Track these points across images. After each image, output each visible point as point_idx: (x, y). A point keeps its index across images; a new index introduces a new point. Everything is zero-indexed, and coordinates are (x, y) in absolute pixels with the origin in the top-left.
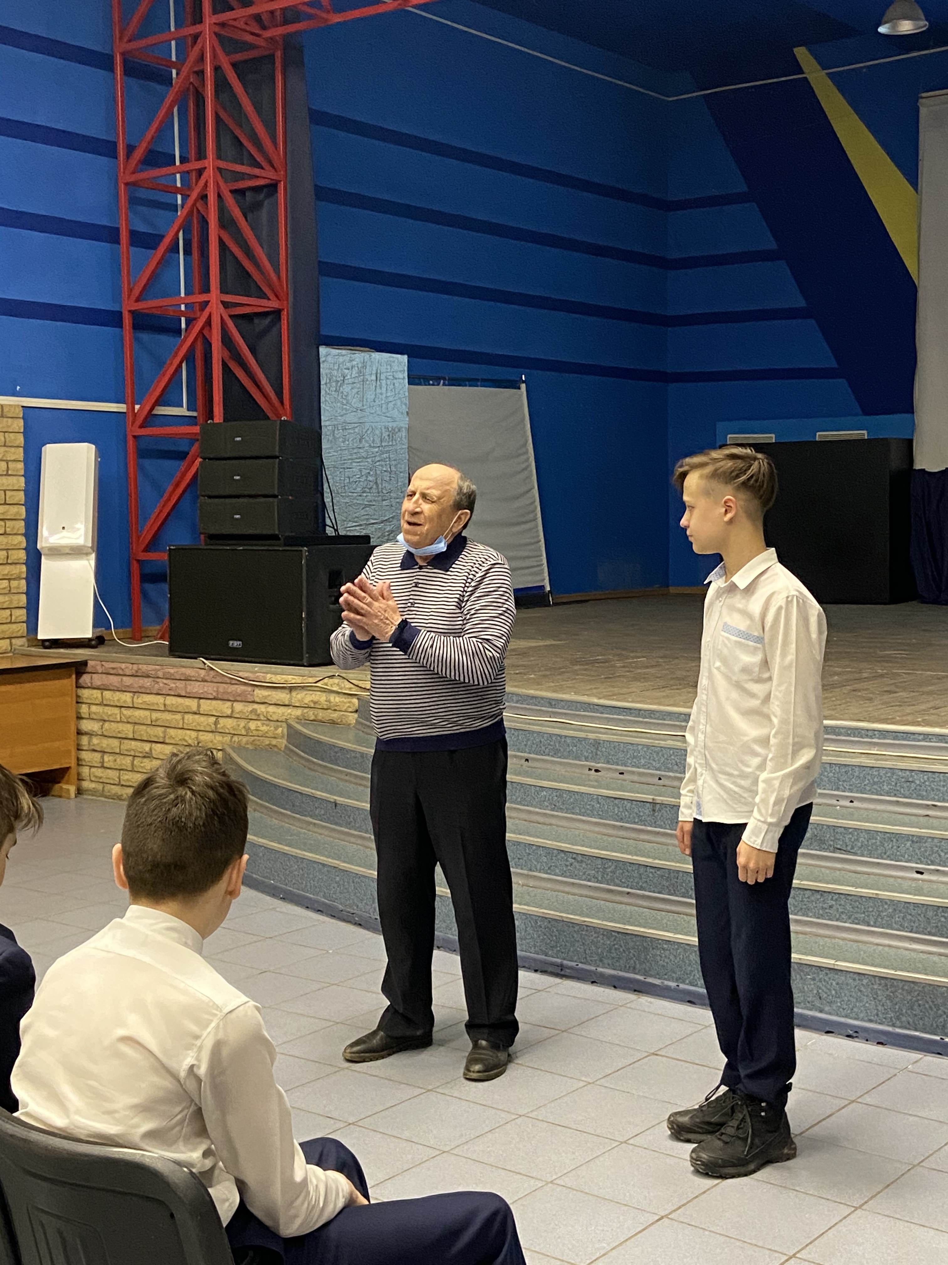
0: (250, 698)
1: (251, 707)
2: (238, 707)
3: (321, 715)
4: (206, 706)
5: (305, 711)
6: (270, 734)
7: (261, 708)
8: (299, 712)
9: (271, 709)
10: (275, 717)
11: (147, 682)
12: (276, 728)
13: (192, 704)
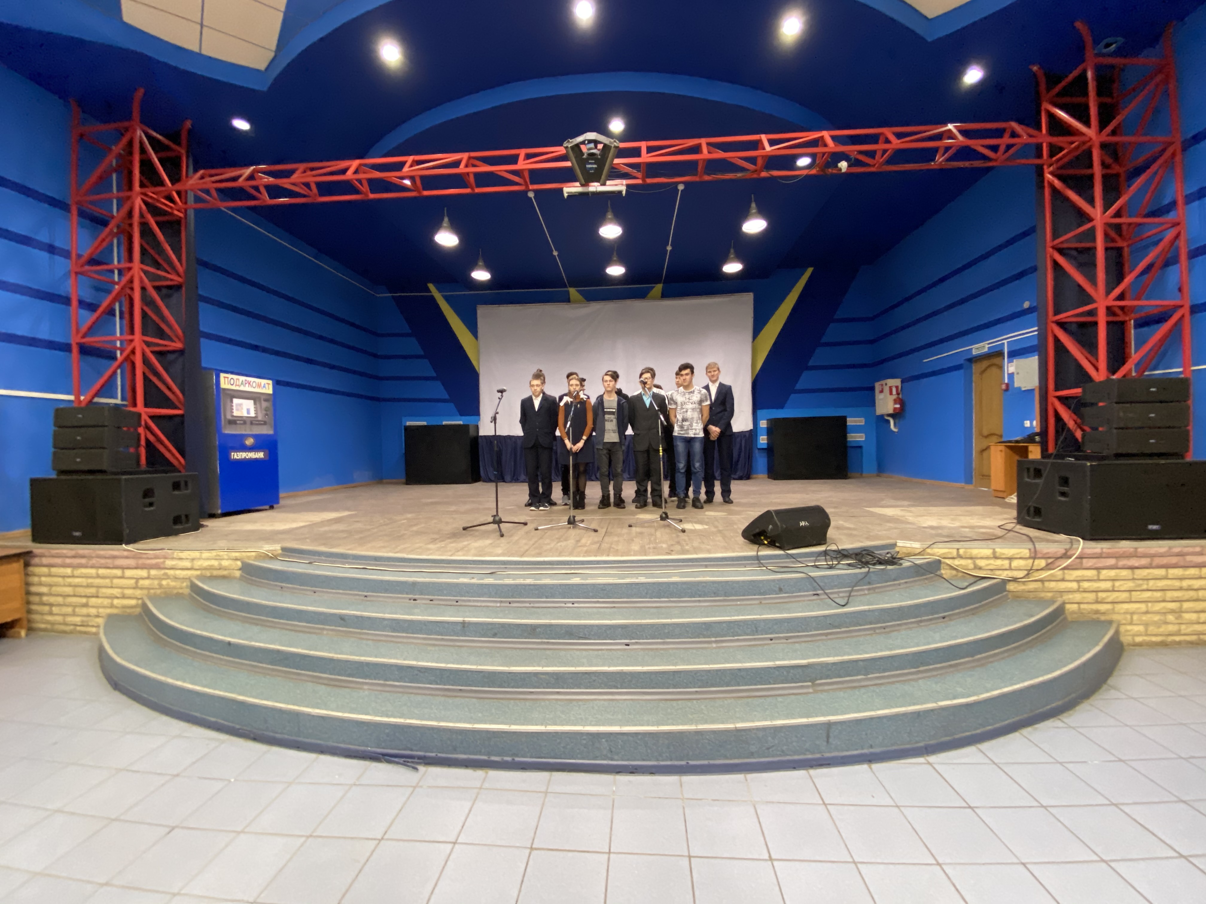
0: (162, 566)
1: (163, 572)
2: (153, 572)
3: (215, 573)
4: (128, 573)
5: (204, 572)
6: (178, 587)
7: (171, 572)
8: (198, 572)
9: (178, 572)
10: (181, 576)
11: (83, 561)
12: (183, 583)
13: (118, 572)
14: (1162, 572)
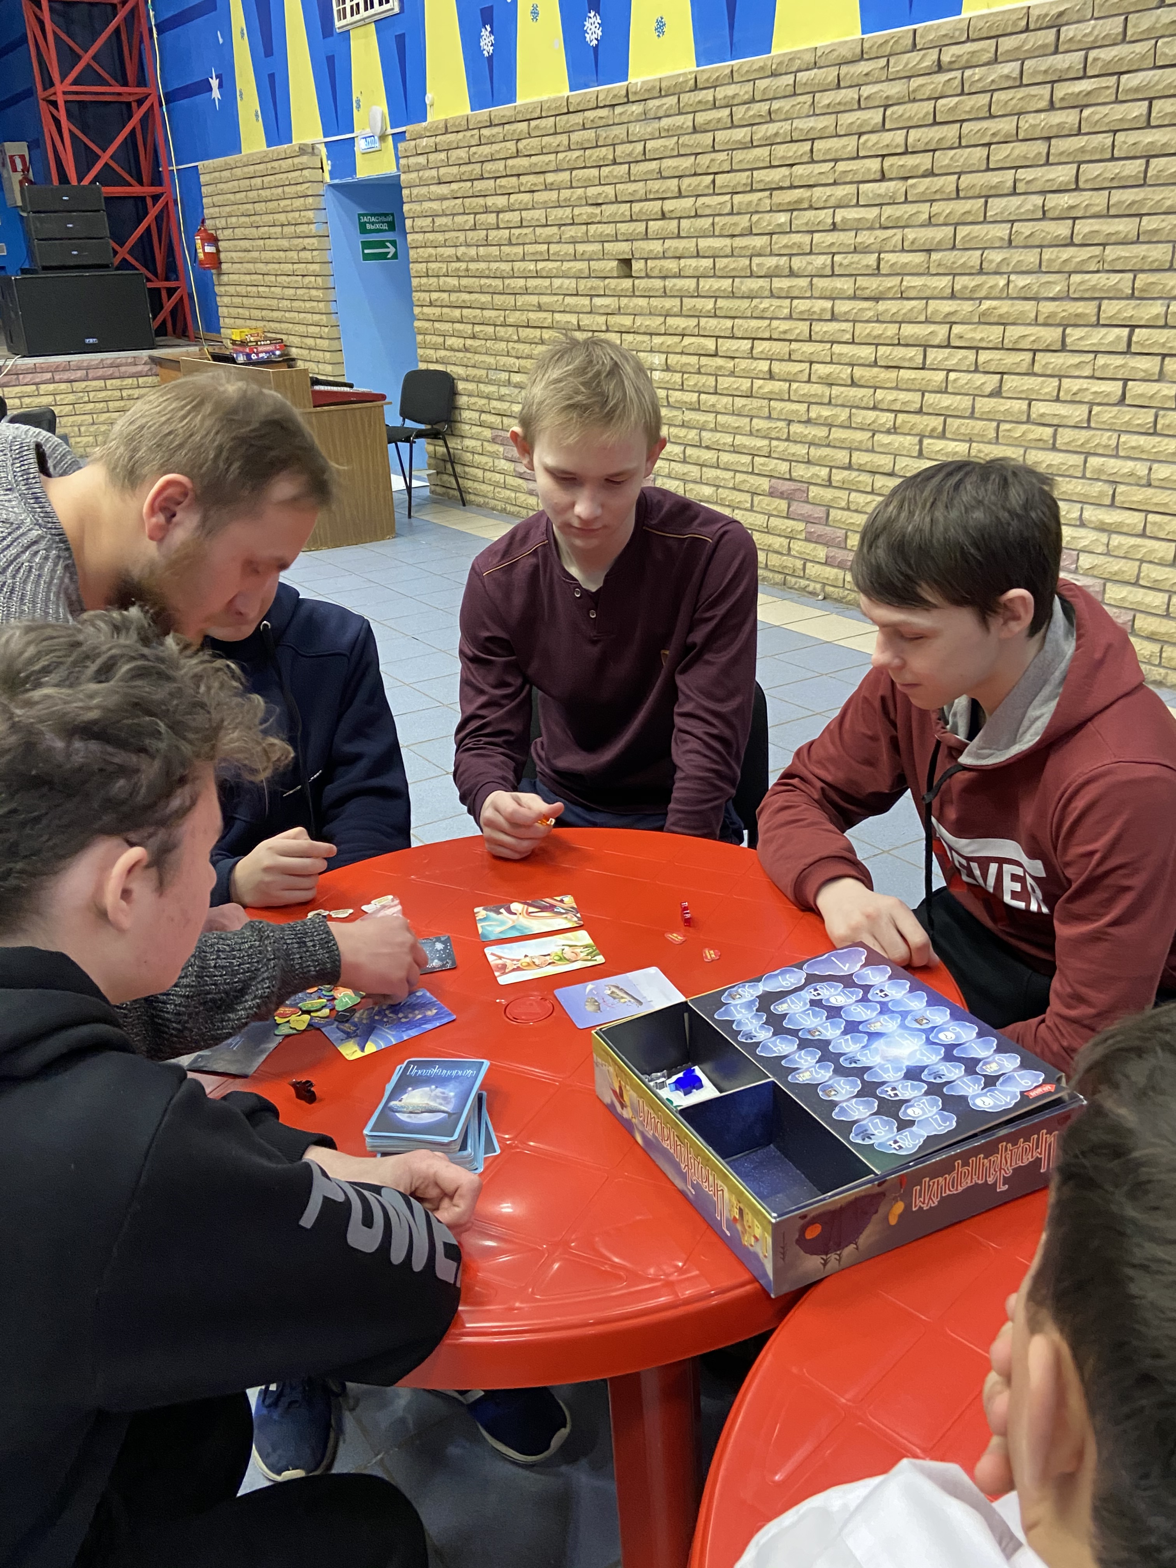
14: (101, 383)
